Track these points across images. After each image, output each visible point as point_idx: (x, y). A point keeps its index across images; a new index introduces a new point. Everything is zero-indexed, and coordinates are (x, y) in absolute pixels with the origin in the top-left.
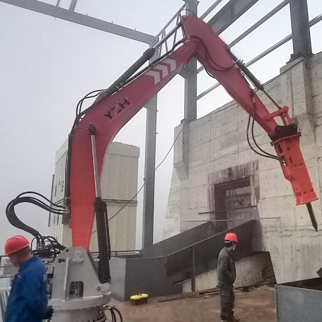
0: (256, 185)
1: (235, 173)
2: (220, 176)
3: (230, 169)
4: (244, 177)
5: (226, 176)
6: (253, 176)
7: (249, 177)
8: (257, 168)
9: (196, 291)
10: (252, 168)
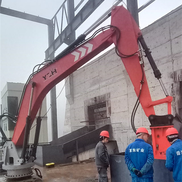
0: (109, 106)
1: (98, 100)
2: (91, 101)
3: (95, 98)
4: (103, 102)
5: (94, 102)
6: (108, 101)
7: (105, 102)
8: (110, 97)
9: (79, 161)
10: (107, 97)
